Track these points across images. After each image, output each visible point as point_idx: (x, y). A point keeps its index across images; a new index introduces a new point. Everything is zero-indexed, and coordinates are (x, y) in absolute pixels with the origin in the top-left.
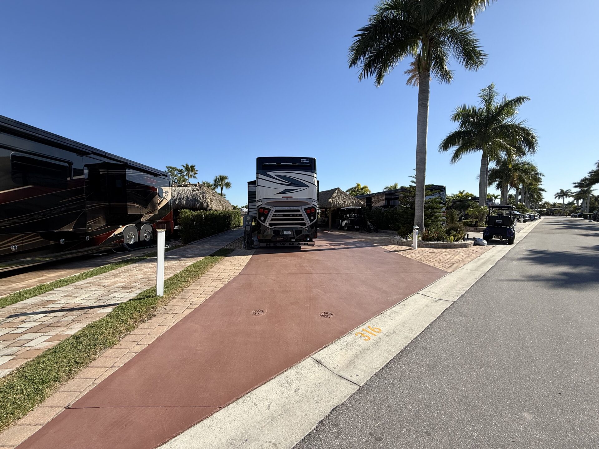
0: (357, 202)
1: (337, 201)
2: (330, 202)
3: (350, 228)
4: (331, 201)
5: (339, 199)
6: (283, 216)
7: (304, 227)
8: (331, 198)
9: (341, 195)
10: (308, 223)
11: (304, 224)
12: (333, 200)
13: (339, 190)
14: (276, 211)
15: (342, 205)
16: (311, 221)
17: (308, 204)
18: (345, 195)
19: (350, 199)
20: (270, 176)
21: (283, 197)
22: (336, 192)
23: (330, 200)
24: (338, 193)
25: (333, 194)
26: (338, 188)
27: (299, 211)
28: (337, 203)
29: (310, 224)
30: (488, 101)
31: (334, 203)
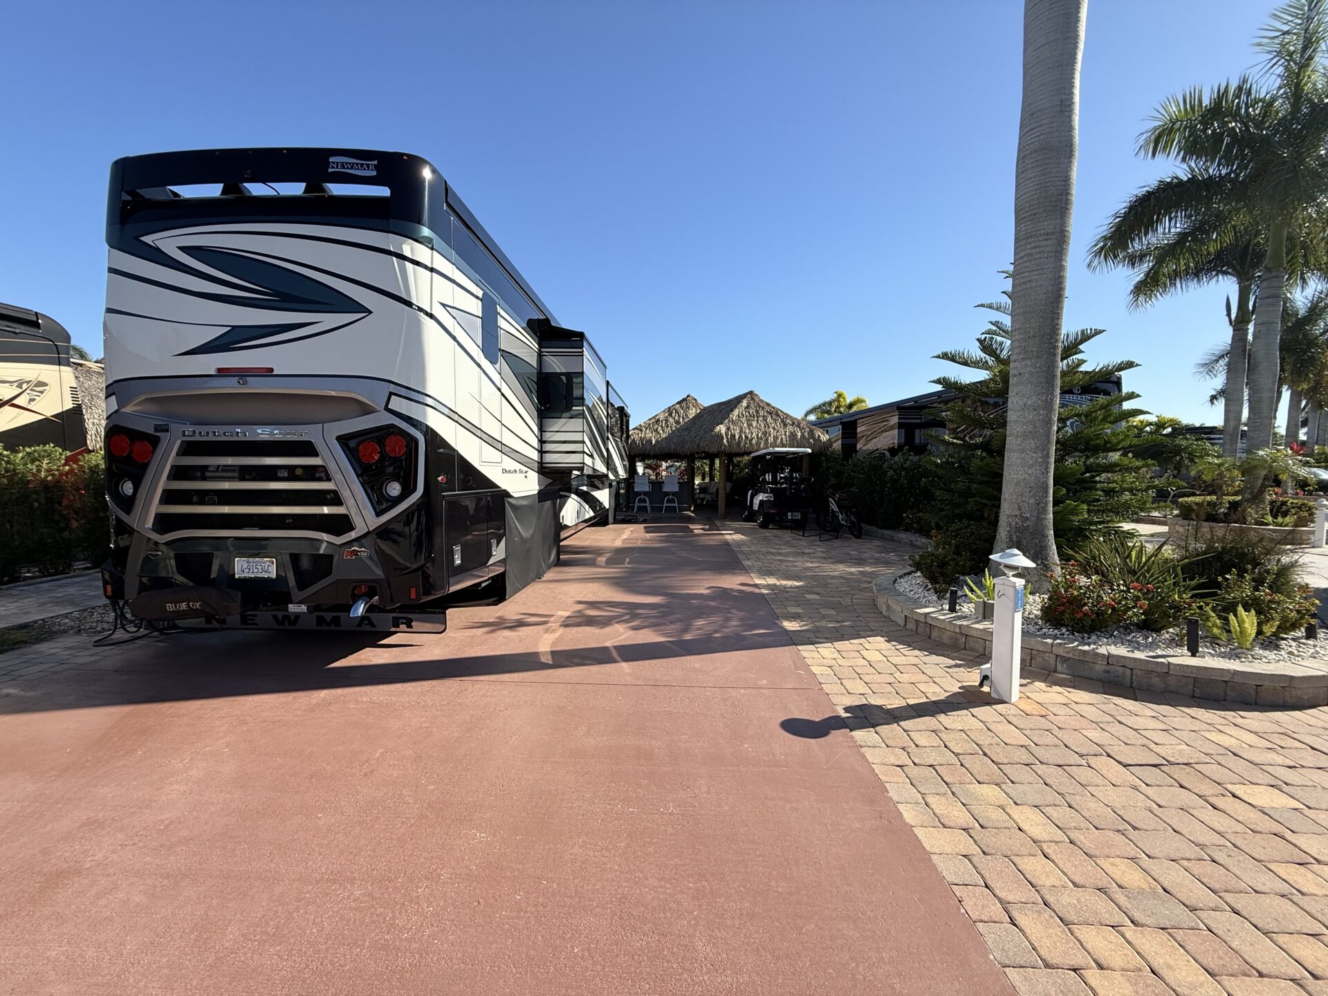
0: (806, 434)
1: (741, 431)
2: (720, 436)
3: (771, 519)
4: (723, 431)
5: (750, 425)
6: (242, 479)
7: (340, 540)
8: (726, 421)
9: (757, 412)
10: (365, 518)
11: (340, 524)
12: (728, 429)
13: (753, 399)
14: (190, 448)
15: (758, 444)
16: (381, 503)
17: (366, 410)
18: (770, 413)
19: (785, 425)
20: (158, 257)
21: (223, 372)
22: (745, 403)
23: (722, 429)
24: (748, 407)
25: (732, 411)
26: (751, 393)
27: (307, 449)
28: (740, 437)
29: (374, 522)
30: (1297, 57)
31: (733, 436)
